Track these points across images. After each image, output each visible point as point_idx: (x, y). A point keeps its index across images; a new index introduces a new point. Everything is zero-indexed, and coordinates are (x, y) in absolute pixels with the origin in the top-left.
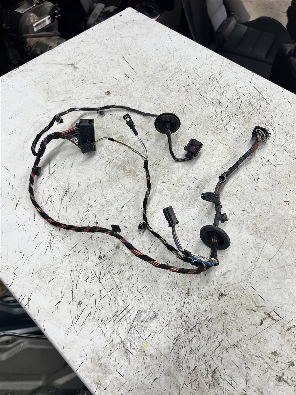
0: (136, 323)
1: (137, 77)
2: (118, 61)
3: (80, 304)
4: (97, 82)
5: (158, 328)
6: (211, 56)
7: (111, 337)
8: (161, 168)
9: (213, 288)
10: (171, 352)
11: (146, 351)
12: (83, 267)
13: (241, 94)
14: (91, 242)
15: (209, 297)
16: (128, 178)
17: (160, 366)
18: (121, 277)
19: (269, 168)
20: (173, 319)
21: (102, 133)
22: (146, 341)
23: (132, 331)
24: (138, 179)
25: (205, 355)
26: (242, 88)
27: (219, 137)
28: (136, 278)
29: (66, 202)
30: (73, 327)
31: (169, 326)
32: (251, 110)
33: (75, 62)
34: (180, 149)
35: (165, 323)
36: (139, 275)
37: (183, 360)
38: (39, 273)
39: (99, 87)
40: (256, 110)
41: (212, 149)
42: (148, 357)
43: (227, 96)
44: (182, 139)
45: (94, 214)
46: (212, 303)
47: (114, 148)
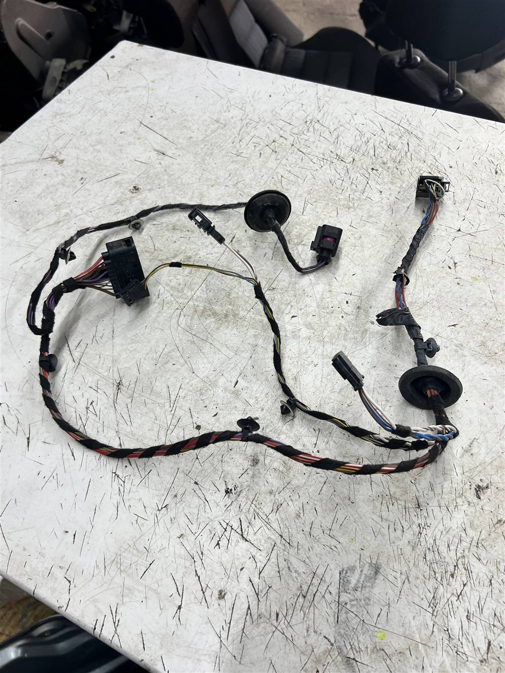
0: (345, 597)
1: (178, 150)
2: (135, 132)
3: (223, 597)
4: (108, 175)
5: (390, 591)
6: (294, 86)
7: (308, 643)
8: (280, 293)
9: (459, 482)
10: (433, 631)
11: (385, 648)
12: (201, 521)
13: (368, 135)
14: (200, 467)
15: (459, 501)
16: (227, 328)
17: (423, 667)
18: (283, 516)
19: (466, 242)
20: (411, 565)
21: (150, 262)
22: (378, 626)
23: (343, 617)
24: (246, 324)
25: (498, 614)
26: (365, 124)
27: (361, 214)
28: (312, 509)
29: (124, 405)
30: (225, 650)
31: (409, 581)
32: (396, 156)
33: (56, 152)
34: (302, 251)
35: (399, 579)
36: (315, 503)
37: (461, 639)
38: (117, 561)
39: (116, 182)
40: (403, 154)
41: (356, 236)
42: (393, 658)
43: (347, 144)
44: (298, 234)
45: (186, 413)
46: (469, 510)
47: (181, 281)
